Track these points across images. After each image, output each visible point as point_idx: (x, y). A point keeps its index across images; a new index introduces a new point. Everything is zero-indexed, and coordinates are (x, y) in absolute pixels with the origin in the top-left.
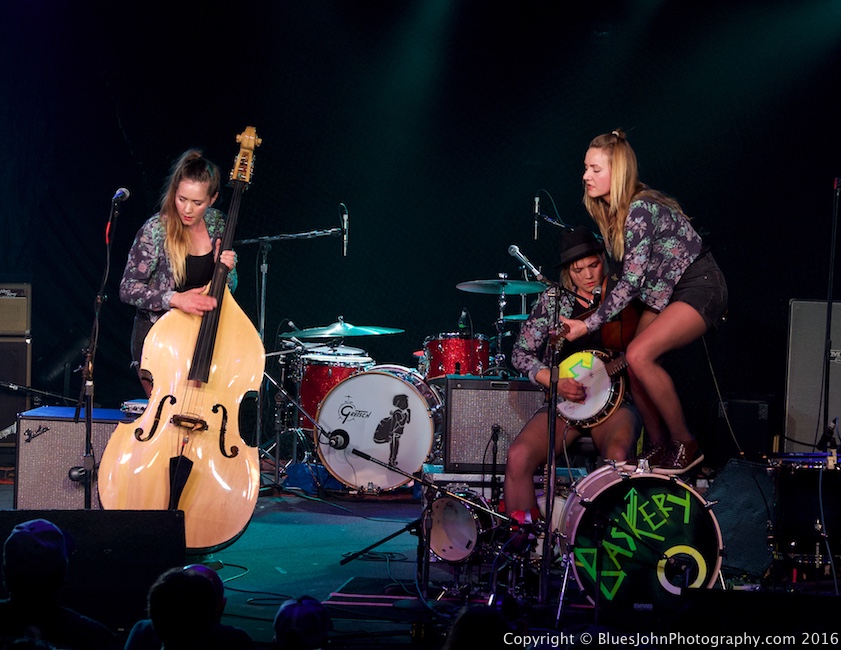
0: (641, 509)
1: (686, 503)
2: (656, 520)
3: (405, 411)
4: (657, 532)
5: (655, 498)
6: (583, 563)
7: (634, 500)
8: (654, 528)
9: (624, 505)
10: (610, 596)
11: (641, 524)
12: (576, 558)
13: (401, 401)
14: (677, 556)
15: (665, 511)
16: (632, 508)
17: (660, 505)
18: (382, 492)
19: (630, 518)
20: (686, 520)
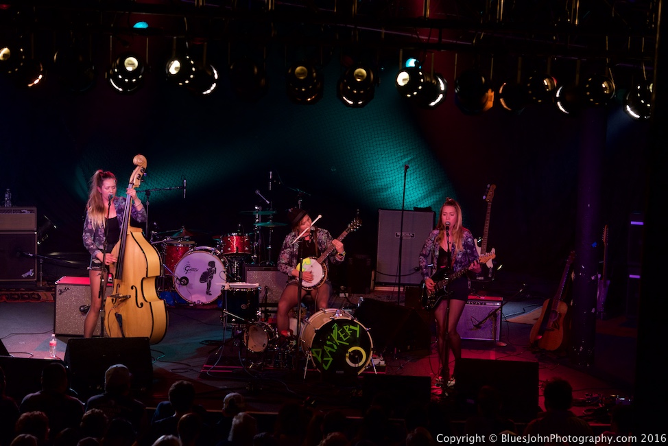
0: (339, 332)
1: (357, 329)
2: (345, 336)
3: (214, 269)
4: (345, 341)
5: (345, 327)
6: (315, 355)
7: (336, 328)
8: (345, 340)
9: (332, 331)
10: (326, 368)
11: (339, 338)
12: (312, 353)
13: (212, 264)
14: (353, 351)
15: (349, 332)
16: (335, 332)
17: (347, 330)
18: (204, 304)
19: (335, 336)
20: (358, 336)
